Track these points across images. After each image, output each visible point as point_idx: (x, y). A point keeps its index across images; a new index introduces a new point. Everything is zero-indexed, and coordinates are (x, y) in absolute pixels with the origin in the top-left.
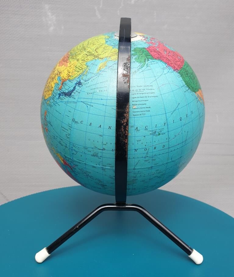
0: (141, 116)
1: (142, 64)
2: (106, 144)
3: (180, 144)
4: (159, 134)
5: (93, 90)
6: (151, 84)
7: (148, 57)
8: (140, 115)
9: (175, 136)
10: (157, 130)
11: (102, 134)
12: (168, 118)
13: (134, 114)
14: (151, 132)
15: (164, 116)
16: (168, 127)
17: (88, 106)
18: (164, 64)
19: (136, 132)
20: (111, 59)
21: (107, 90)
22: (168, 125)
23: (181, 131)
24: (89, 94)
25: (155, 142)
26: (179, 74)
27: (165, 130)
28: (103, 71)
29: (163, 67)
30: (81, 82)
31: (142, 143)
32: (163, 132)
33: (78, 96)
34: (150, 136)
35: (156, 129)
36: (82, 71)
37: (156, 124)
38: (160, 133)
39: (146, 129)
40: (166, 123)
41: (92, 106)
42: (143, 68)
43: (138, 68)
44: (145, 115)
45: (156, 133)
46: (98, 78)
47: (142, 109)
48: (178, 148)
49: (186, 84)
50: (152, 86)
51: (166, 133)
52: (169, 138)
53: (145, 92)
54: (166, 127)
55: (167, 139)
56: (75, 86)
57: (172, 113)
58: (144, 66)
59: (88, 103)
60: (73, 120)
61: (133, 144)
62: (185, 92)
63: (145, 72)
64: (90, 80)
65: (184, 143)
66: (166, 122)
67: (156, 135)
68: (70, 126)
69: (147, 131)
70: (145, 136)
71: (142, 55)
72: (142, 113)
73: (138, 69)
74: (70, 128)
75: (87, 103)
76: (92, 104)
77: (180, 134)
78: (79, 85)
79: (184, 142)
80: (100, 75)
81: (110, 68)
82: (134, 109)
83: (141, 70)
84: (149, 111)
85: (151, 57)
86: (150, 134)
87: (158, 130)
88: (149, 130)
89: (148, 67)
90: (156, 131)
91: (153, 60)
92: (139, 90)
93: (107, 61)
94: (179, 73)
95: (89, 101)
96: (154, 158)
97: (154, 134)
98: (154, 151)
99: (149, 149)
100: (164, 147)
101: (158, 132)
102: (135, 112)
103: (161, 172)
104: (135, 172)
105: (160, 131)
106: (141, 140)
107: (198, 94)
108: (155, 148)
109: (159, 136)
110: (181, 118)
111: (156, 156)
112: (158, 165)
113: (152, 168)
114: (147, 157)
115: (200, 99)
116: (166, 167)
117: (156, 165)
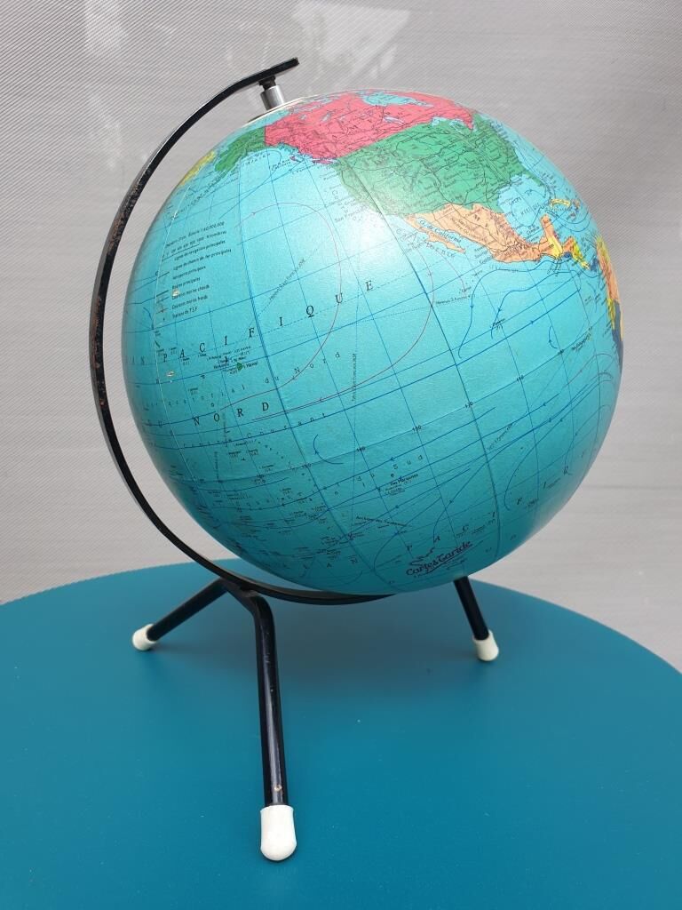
0: (187, 315)
3: (329, 398)
4: (240, 366)
6: (221, 221)
8: (187, 312)
9: (297, 370)
10: (230, 353)
12: (258, 311)
13: (175, 312)
14: (216, 362)
15: (248, 305)
16: (261, 339)
19: (181, 363)
22: (260, 334)
25: (233, 391)
27: (256, 353)
31: (203, 398)
32: (249, 358)
34: (215, 373)
35: (226, 349)
37: (225, 333)
38: (240, 362)
39: (203, 353)
40: (256, 328)
44: (198, 312)
45: (230, 363)
47: (189, 295)
50: (223, 224)
51: (260, 361)
52: (275, 379)
53: (202, 244)
54: (255, 342)
55: (268, 381)
57: (273, 293)
61: (185, 402)
65: (347, 397)
66: (254, 325)
67: (232, 371)
69: (206, 358)
70: (203, 376)
72: (190, 306)
77: (318, 362)
79: (351, 395)
82: (176, 297)
84: (206, 297)
86: (215, 367)
87: (233, 354)
88: (209, 355)
89: (233, 174)
90: (228, 356)
92: (191, 243)
96: (251, 447)
97: (223, 366)
98: (240, 420)
99: (224, 415)
100: (266, 408)
101: (236, 360)
102: (176, 307)
103: (308, 499)
104: (229, 493)
105: (240, 356)
106: (197, 389)
107: (432, 220)
108: (240, 412)
109: (239, 373)
110: (310, 308)
111: (254, 439)
112: (275, 470)
113: (264, 481)
114: (230, 441)
115: (443, 237)
116: (312, 481)
117: (269, 472)
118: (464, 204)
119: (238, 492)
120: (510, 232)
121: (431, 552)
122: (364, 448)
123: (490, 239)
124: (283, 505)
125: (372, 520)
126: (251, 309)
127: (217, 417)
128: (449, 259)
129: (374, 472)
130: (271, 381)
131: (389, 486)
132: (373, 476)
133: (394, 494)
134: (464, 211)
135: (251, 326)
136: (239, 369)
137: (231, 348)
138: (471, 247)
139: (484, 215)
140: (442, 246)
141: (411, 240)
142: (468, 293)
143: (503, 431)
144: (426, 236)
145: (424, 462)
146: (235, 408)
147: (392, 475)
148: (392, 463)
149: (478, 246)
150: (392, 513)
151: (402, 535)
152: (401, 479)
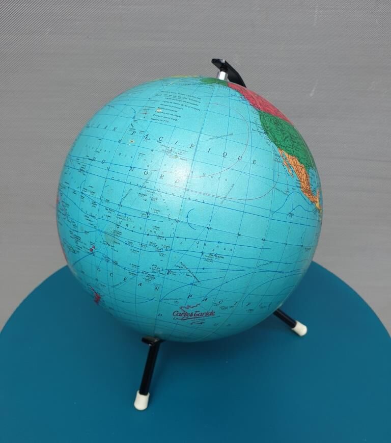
8: (161, 121)
9: (204, 175)
13: (154, 117)
14: (164, 148)
15: (197, 135)
16: (195, 153)
19: (143, 140)
22: (196, 149)
23: (219, 174)
25: (165, 165)
27: (188, 156)
31: (145, 160)
32: (184, 156)
34: (161, 153)
35: (174, 146)
37: (178, 139)
38: (178, 155)
39: (159, 141)
42: (202, 85)
44: (168, 124)
45: (172, 153)
47: (167, 115)
50: (200, 99)
51: (188, 160)
52: (191, 172)
53: (185, 100)
54: (191, 151)
55: (186, 171)
57: (211, 137)
61: (132, 157)
66: (195, 144)
67: (171, 157)
69: (160, 144)
70: (152, 151)
72: (165, 119)
77: (215, 177)
82: (158, 112)
84: (176, 120)
86: (163, 150)
87: (177, 150)
88: (163, 144)
89: (210, 86)
90: (173, 149)
91: (225, 87)
96: (155, 196)
97: (168, 152)
98: (159, 180)
99: (152, 173)
101: (176, 153)
102: (156, 116)
103: (164, 239)
104: (119, 214)
105: (179, 153)
106: (144, 155)
107: (287, 157)
108: (162, 177)
109: (174, 159)
110: (225, 154)
111: (159, 193)
112: (159, 214)
113: (148, 217)
114: (145, 188)
115: (289, 165)
116: (174, 230)
117: (154, 213)
118: (299, 160)
119: (127, 216)
120: (308, 184)
121: (197, 306)
122: (210, 229)
123: (302, 181)
124: (148, 235)
125: (187, 268)
127: (146, 173)
128: (287, 175)
129: (207, 243)
131: (208, 255)
132: (205, 245)
133: (207, 260)
134: (298, 163)
136: (176, 158)
137: (177, 147)
138: (296, 178)
139: (304, 170)
140: (287, 169)
141: (278, 157)
142: (288, 193)
143: (267, 262)
144: (283, 161)
145: (230, 254)
146: (160, 173)
147: (213, 250)
148: (218, 244)
149: (298, 179)
150: (199, 271)
151: (193, 286)
152: (215, 255)
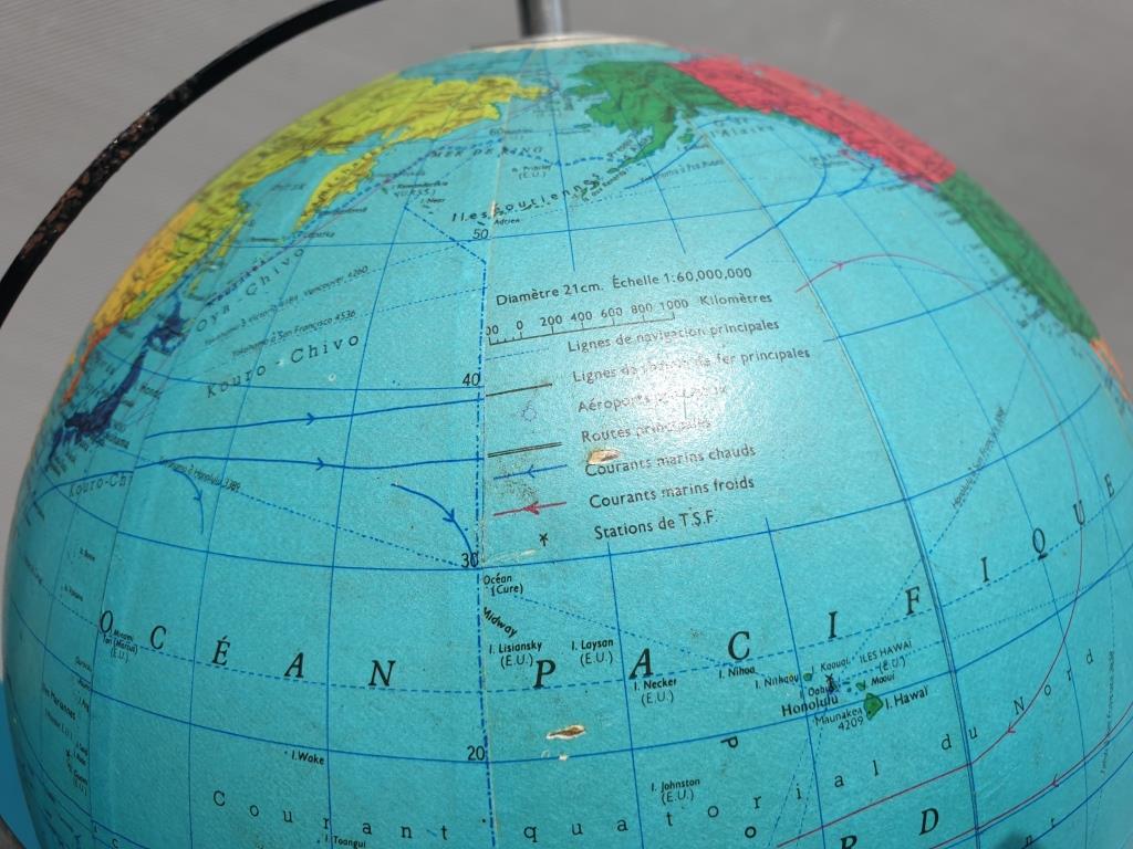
0: (669, 536)
1: (647, 133)
2: (362, 837)
3: (1069, 774)
4: (873, 705)
5: (251, 357)
6: (735, 263)
7: (690, 97)
8: (666, 524)
9: (1020, 706)
10: (844, 663)
11: (312, 740)
12: (928, 539)
14: (791, 694)
15: (896, 519)
16: (943, 629)
17: (208, 490)
18: (822, 140)
19: (634, 697)
20: (412, 134)
21: (354, 341)
22: (939, 608)
23: (1063, 655)
24: (215, 389)
25: (840, 783)
26: (944, 206)
27: (923, 664)
28: (337, 212)
29: (816, 154)
30: (183, 315)
31: (714, 812)
32: (904, 677)
33: (144, 422)
34: (784, 729)
35: (833, 653)
36: (202, 246)
37: (830, 603)
38: (876, 690)
39: (739, 666)
40: (924, 594)
41: (234, 486)
42: (658, 159)
43: (620, 155)
44: (715, 529)
45: (842, 694)
46: (294, 260)
47: (671, 469)
48: (1059, 814)
49: (1015, 271)
50: (747, 272)
51: (932, 686)
52: (968, 734)
54: (923, 631)
55: (947, 744)
56: (142, 356)
57: (955, 491)
58: (663, 145)
59: (208, 467)
60: (105, 626)
61: (623, 827)
62: (1024, 325)
63: (676, 179)
64: (242, 288)
65: (1094, 767)
66: (918, 579)
67: (847, 720)
68: (87, 675)
69: (751, 679)
70: (731, 741)
71: (643, 91)
72: (682, 504)
73: (615, 164)
74: (85, 694)
75: (199, 465)
76: (233, 472)
77: (1057, 678)
78: (165, 339)
79: (1100, 757)
80: (315, 241)
81: (396, 182)
83: (637, 171)
84: (747, 483)
85: (714, 98)
86: (787, 710)
87: (855, 668)
88: (766, 670)
89: (694, 147)
90: (837, 673)
91: (733, 115)
92: (635, 310)
93: (378, 150)
94: (945, 198)
95: (214, 443)
97: (818, 704)
100: (929, 824)
101: (863, 686)
102: (606, 502)
105: (877, 674)
106: (695, 782)
109: (868, 726)
126: (905, 532)
130: (957, 742)
135: (912, 584)
136: (871, 714)
137: (850, 648)
146: (836, 835)
